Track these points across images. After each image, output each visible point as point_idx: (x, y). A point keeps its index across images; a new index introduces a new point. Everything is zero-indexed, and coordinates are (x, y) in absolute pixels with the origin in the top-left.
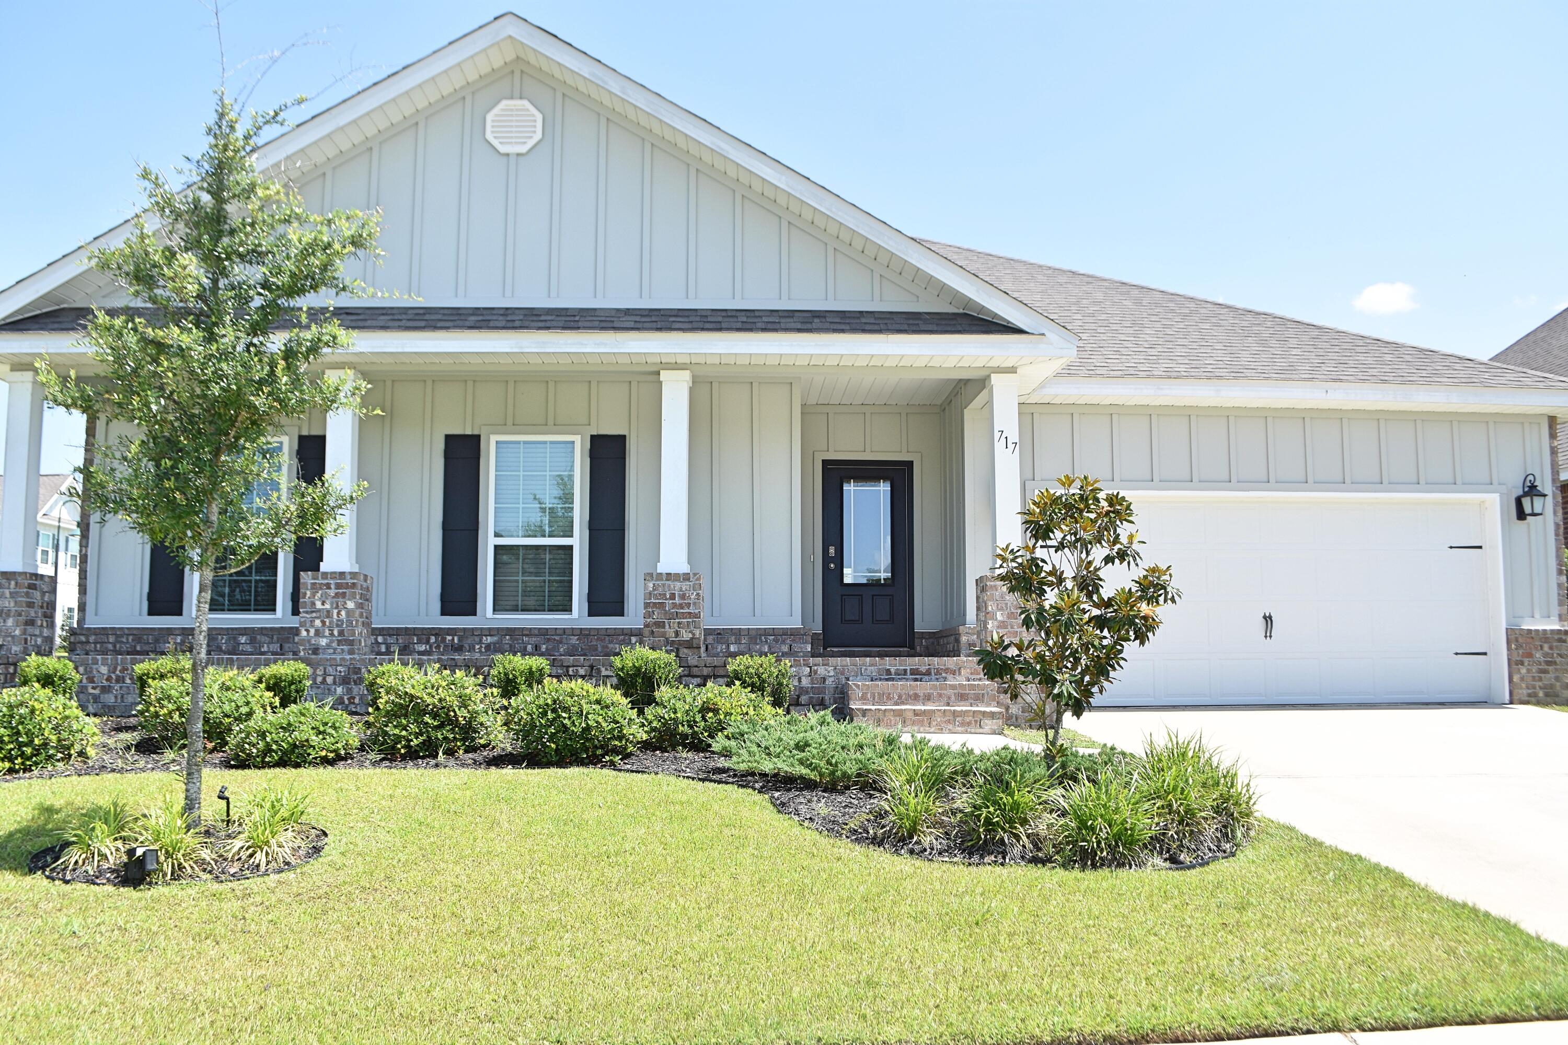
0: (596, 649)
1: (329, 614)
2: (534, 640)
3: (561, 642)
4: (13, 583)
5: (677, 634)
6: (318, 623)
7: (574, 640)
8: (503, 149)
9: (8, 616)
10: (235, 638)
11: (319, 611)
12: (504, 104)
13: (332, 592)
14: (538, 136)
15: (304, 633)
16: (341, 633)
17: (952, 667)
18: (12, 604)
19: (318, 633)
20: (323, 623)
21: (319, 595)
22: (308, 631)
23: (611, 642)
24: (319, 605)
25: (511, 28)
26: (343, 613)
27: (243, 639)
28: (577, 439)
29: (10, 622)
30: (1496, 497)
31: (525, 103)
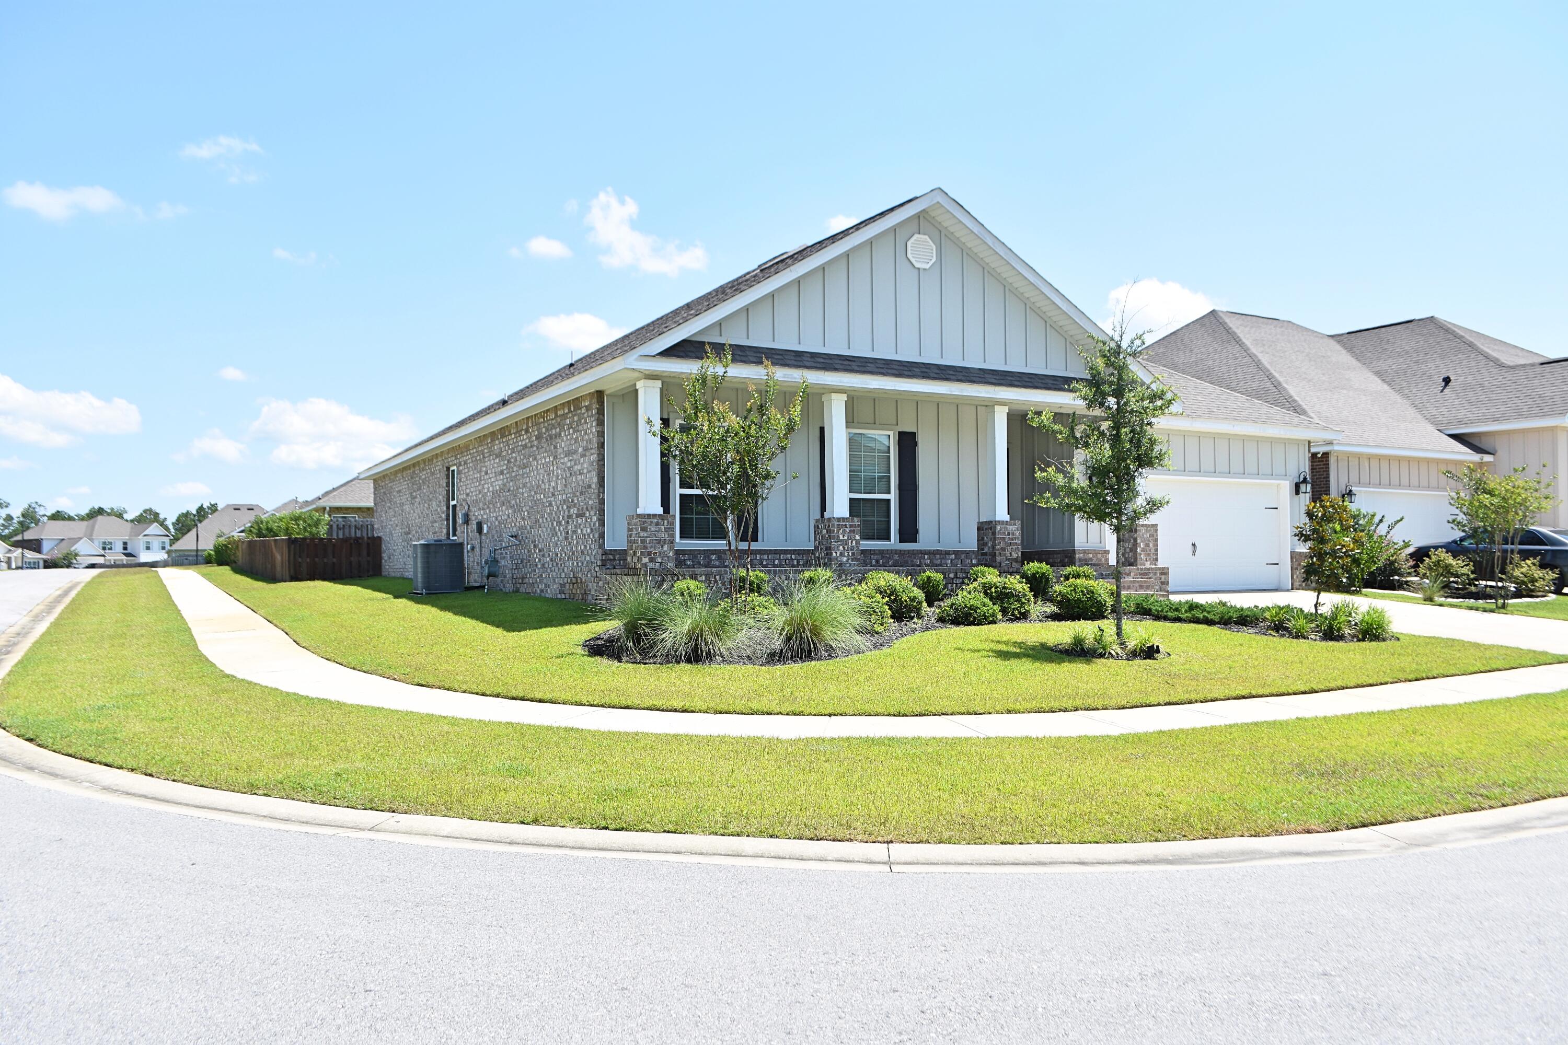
0: (907, 563)
1: (847, 543)
2: (876, 557)
3: (889, 558)
4: (666, 522)
5: (1011, 554)
6: (841, 548)
7: (896, 557)
8: (917, 265)
9: (664, 543)
10: (709, 557)
11: (842, 541)
12: (916, 236)
13: (848, 530)
14: (934, 260)
15: (834, 554)
16: (853, 554)
17: (1128, 572)
18: (666, 536)
19: (841, 554)
20: (844, 548)
21: (841, 531)
22: (836, 553)
23: (915, 558)
24: (841, 537)
25: (940, 198)
26: (854, 542)
27: (713, 557)
28: (891, 433)
29: (666, 548)
30: (1288, 482)
31: (927, 237)
